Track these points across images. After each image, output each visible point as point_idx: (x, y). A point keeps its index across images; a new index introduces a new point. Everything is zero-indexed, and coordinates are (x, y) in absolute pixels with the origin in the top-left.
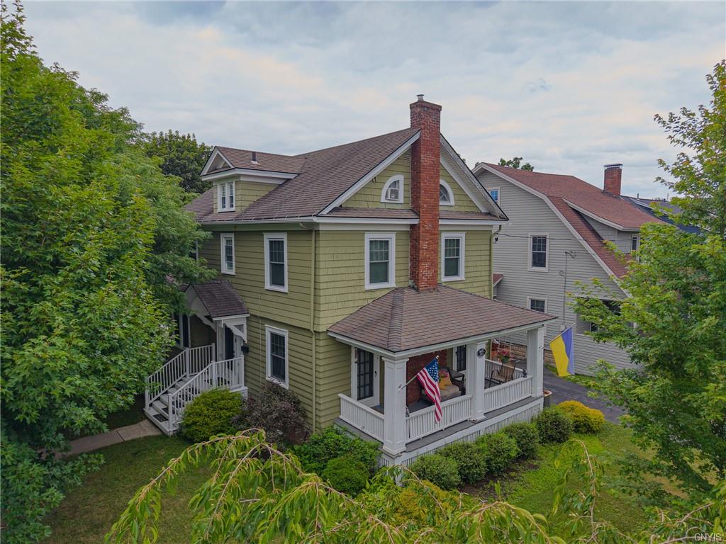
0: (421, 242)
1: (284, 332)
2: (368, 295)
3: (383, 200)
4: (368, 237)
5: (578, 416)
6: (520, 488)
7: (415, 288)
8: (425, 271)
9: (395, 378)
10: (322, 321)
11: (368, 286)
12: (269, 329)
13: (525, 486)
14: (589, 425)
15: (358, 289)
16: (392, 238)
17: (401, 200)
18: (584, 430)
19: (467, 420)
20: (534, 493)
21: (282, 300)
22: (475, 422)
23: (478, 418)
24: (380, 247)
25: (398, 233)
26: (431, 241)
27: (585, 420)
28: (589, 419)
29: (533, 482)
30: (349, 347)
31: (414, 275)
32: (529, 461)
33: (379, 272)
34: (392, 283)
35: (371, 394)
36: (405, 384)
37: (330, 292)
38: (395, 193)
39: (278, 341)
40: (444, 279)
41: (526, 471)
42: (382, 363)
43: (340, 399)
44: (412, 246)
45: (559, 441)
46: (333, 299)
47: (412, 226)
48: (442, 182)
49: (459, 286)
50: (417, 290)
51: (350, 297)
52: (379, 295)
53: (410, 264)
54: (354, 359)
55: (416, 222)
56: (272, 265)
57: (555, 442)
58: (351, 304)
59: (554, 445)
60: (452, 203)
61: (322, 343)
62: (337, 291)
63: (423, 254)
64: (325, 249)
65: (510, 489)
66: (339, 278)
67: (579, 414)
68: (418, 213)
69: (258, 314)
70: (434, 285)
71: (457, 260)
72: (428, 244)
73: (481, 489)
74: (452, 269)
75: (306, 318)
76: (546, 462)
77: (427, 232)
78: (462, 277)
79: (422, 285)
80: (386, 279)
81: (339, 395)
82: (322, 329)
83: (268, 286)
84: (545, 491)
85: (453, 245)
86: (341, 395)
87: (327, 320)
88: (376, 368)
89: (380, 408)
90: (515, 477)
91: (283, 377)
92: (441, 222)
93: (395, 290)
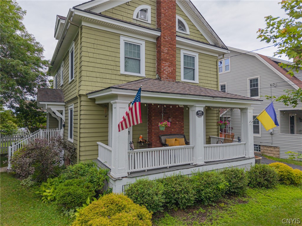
0: (162, 47)
1: (73, 106)
2: (123, 78)
3: (135, 17)
4: (123, 39)
5: (282, 172)
6: (226, 216)
7: (159, 79)
8: (166, 68)
10: (83, 88)
11: (122, 71)
12: (69, 108)
13: (231, 215)
14: (291, 179)
15: (115, 72)
16: (142, 45)
17: (149, 21)
18: (288, 182)
19: (189, 164)
20: (239, 221)
21: (73, 86)
22: (196, 166)
23: (199, 164)
25: (147, 42)
26: (170, 49)
27: (288, 175)
28: (292, 174)
29: (240, 213)
31: (159, 71)
32: (240, 198)
34: (143, 74)
40: (183, 79)
41: (236, 205)
43: (98, 145)
44: (157, 52)
45: (267, 187)
46: (93, 74)
47: (158, 38)
48: (180, 19)
51: (108, 76)
52: (132, 79)
53: (156, 65)
55: (159, 34)
57: (263, 188)
58: (109, 81)
59: (263, 190)
60: (188, 33)
61: (83, 103)
62: (96, 70)
63: (164, 56)
65: (217, 216)
66: (99, 61)
67: (283, 170)
70: (174, 79)
71: (193, 70)
72: (168, 50)
73: (190, 214)
76: (254, 199)
77: (166, 41)
78: (196, 81)
79: (164, 77)
80: (138, 72)
81: (97, 143)
82: (82, 92)
83: (70, 81)
84: (249, 220)
85: (190, 61)
86: (98, 143)
87: (87, 88)
90: (224, 207)
91: (72, 136)
92: (177, 38)
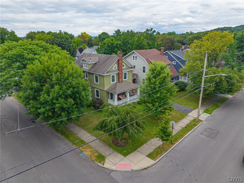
1: (99, 90)
3: (113, 69)
4: (111, 75)
7: (119, 82)
9: (116, 97)
10: (105, 89)
11: (112, 83)
12: (96, 89)
15: (110, 83)
16: (115, 75)
17: (116, 68)
19: (126, 102)
21: (98, 85)
23: (128, 101)
24: (113, 77)
26: (121, 75)
30: (109, 92)
31: (119, 80)
33: (113, 80)
34: (115, 82)
35: (112, 99)
36: (117, 97)
37: (106, 84)
38: (115, 68)
39: (97, 91)
40: (124, 80)
42: (114, 95)
44: (118, 76)
46: (106, 85)
47: (118, 73)
48: (123, 64)
49: (127, 81)
50: (119, 83)
51: (109, 85)
53: (118, 78)
54: (110, 94)
55: (119, 72)
56: (96, 79)
60: (125, 67)
61: (105, 92)
63: (120, 77)
64: (105, 78)
66: (107, 82)
68: (119, 71)
69: (94, 87)
70: (122, 81)
71: (126, 76)
74: (125, 78)
75: (102, 88)
77: (121, 73)
78: (127, 79)
79: (120, 82)
80: (114, 81)
82: (105, 90)
83: (95, 82)
85: (125, 74)
86: (108, 99)
87: (106, 89)
88: (113, 95)
89: (114, 101)
91: (99, 97)
92: (123, 71)
93: (116, 83)
